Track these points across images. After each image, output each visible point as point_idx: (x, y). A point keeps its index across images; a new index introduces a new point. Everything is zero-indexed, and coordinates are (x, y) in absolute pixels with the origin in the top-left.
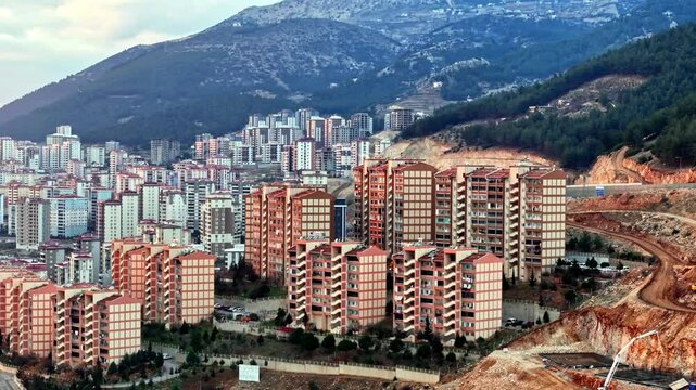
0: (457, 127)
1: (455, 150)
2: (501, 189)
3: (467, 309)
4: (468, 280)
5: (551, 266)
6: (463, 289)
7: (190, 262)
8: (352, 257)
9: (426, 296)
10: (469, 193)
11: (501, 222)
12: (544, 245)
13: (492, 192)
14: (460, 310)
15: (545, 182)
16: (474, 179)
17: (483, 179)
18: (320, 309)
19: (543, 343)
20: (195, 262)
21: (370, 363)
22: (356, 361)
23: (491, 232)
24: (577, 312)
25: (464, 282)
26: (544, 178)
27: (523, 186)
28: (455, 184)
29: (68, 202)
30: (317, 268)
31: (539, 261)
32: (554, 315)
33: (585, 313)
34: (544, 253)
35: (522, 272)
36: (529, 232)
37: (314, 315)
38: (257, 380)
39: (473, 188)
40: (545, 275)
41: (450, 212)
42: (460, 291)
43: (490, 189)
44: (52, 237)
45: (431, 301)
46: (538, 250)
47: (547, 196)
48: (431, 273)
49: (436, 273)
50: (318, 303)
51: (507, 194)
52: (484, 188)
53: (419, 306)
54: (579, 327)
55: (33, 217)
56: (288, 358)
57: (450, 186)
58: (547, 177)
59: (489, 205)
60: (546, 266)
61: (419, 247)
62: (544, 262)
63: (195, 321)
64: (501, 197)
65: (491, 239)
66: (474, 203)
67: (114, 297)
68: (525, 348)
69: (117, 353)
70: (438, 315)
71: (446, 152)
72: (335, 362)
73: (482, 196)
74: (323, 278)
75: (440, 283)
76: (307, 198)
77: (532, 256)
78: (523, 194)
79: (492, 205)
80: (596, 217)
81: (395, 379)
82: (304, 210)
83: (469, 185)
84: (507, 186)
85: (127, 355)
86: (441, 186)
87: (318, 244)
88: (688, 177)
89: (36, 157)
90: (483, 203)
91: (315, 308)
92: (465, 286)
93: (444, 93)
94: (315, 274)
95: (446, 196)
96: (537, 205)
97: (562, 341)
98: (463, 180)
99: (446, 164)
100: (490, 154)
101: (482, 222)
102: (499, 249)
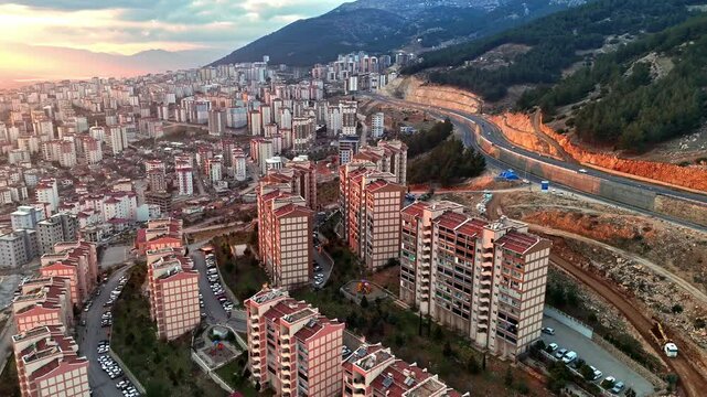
1: (426, 85)
2: (471, 248)
10: (436, 239)
11: (470, 282)
13: (460, 248)
16: (442, 228)
17: (452, 232)
23: (458, 286)
27: (499, 253)
28: (420, 225)
31: (515, 341)
34: (520, 335)
35: (492, 342)
36: (502, 305)
41: (415, 250)
43: (458, 243)
46: (514, 329)
50: (273, 366)
51: (478, 256)
52: (452, 240)
57: (416, 225)
59: (457, 259)
62: (519, 342)
64: (471, 256)
65: (457, 293)
66: (441, 252)
71: (421, 85)
73: (450, 248)
77: (505, 332)
78: (498, 262)
79: (460, 261)
83: (436, 230)
84: (479, 247)
86: (407, 223)
88: (612, 162)
90: (451, 256)
95: (412, 234)
96: (516, 281)
98: (429, 224)
99: (421, 92)
100: (443, 89)
101: (447, 272)
102: (465, 307)
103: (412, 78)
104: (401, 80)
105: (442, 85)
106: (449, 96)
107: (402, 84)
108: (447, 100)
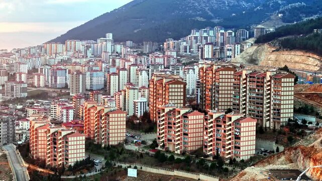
0: (280, 39)
1: (277, 50)
2: (262, 82)
3: (237, 145)
4: (237, 130)
5: (285, 122)
6: (235, 135)
7: (114, 115)
8: (185, 116)
9: (219, 137)
10: (248, 83)
11: (262, 99)
12: (282, 111)
13: (258, 84)
14: (234, 145)
15: (283, 80)
16: (250, 77)
17: (254, 77)
18: (171, 141)
19: (273, 163)
20: (116, 115)
21: (188, 171)
22: (182, 169)
23: (258, 103)
24: (292, 148)
25: (236, 131)
26: (282, 78)
27: (272, 81)
28: (241, 79)
29: (95, 73)
30: (170, 121)
31: (279, 119)
32: (282, 148)
33: (296, 149)
34: (282, 116)
35: (272, 124)
36: (275, 104)
37: (169, 143)
38: (136, 176)
39: (250, 81)
40: (282, 126)
41: (239, 93)
42: (234, 136)
43: (257, 82)
44: (87, 90)
45: (220, 140)
46: (279, 114)
47: (284, 87)
48: (221, 126)
49: (223, 126)
50: (171, 138)
51: (265, 85)
52: (255, 82)
53: (215, 142)
54: (292, 155)
55: (78, 81)
56: (152, 166)
57: (239, 80)
58: (284, 77)
59: (257, 90)
60: (283, 122)
61: (215, 113)
62: (282, 120)
63: (116, 143)
64: (262, 86)
65: (258, 107)
66: (250, 89)
67: (72, 133)
68: (264, 166)
69: (73, 160)
70: (224, 147)
71: (273, 51)
72: (172, 169)
73: (254, 85)
74: (172, 126)
75: (225, 131)
76: (172, 84)
77: (276, 117)
78: (272, 86)
79: (258, 90)
80: (315, 95)
81: (199, 179)
82: (170, 90)
83: (248, 79)
84: (265, 81)
85: (77, 161)
86: (235, 80)
87: (171, 109)
89: (90, 49)
90: (254, 89)
91: (170, 140)
92: (236, 133)
93: (284, 19)
94: (169, 123)
95: (238, 84)
96: (279, 91)
97: (283, 163)
98: (245, 77)
99: (273, 57)
100: (293, 53)
101: (253, 98)
102: (261, 112)
103: (266, 46)
104: (255, 47)
105: (291, 50)
106: (297, 59)
107: (256, 51)
108: (296, 62)
